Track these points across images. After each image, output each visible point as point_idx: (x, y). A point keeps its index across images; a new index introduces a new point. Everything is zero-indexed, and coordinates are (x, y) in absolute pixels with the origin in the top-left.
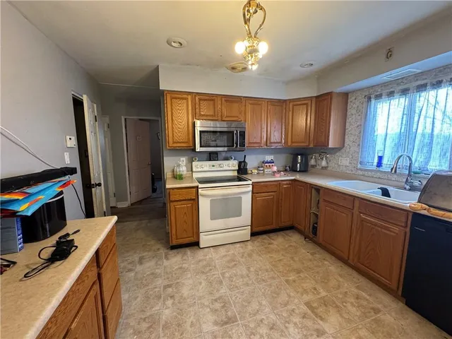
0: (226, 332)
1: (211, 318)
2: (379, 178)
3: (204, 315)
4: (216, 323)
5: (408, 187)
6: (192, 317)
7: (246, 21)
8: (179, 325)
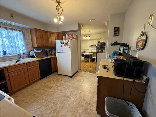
0: (70, 95)
1: (70, 100)
2: (7, 59)
3: (71, 102)
4: (70, 98)
5: (21, 58)
6: (74, 104)
7: (58, 10)
8: (79, 104)
